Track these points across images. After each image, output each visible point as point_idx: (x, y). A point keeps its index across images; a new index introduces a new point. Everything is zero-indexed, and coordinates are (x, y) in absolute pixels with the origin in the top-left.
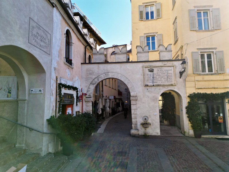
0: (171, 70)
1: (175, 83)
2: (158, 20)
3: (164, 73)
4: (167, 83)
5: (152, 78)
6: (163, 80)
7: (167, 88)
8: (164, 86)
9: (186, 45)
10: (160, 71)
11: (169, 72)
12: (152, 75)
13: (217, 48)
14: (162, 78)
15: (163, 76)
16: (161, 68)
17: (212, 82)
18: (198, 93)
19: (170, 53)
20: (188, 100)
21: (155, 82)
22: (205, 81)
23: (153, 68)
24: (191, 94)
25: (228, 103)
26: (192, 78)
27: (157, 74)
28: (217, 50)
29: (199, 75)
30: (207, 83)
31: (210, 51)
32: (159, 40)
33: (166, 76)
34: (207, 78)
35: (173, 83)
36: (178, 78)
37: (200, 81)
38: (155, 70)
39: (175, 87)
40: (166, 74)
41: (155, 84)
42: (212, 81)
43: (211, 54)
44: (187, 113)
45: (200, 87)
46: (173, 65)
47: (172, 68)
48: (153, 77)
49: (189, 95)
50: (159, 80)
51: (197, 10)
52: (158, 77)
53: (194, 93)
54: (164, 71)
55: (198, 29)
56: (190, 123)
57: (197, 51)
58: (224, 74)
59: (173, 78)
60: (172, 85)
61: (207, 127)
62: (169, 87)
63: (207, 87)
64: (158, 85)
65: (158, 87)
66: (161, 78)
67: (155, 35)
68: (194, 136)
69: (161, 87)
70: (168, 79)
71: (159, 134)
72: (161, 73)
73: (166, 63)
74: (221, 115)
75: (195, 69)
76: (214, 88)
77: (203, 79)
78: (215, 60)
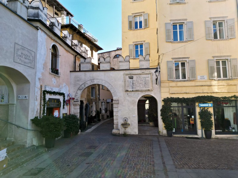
0: (148, 77)
1: (152, 89)
2: (146, 29)
3: (142, 79)
4: (145, 89)
5: (131, 84)
6: (141, 86)
7: (145, 93)
8: (142, 91)
9: (162, 55)
10: (138, 78)
11: (147, 79)
12: (132, 82)
13: (189, 57)
14: (141, 84)
15: (141, 82)
16: (139, 75)
17: (184, 88)
18: (171, 97)
19: (148, 62)
20: (163, 104)
21: (134, 87)
22: (178, 87)
23: (133, 76)
24: (165, 98)
25: (198, 107)
26: (167, 85)
27: (136, 81)
28: (190, 59)
29: (173, 81)
30: (180, 88)
31: (183, 60)
32: (146, 48)
33: (144, 83)
34: (180, 84)
35: (149, 89)
36: (155, 85)
37: (174, 87)
38: (135, 77)
39: (152, 92)
40: (144, 81)
41: (134, 89)
42: (184, 86)
43: (185, 63)
44: (161, 115)
45: (173, 93)
46: (150, 73)
47: (149, 75)
48: (133, 84)
49: (163, 99)
50: (138, 86)
51: (173, 23)
52: (137, 83)
53: (168, 97)
54: (143, 78)
55: (173, 40)
56: (163, 123)
57: (171, 60)
58: (195, 81)
59: (150, 84)
60: (149, 90)
61: (187, 128)
62: (146, 92)
63: (180, 92)
64: (137, 91)
65: (137, 92)
66: (139, 84)
67: (143, 43)
68: (167, 135)
69: (139, 93)
70: (146, 85)
71: (137, 133)
72: (139, 80)
73: (144, 71)
74: (193, 117)
75: (170, 75)
76: (186, 93)
77: (176, 85)
78: (188, 68)
